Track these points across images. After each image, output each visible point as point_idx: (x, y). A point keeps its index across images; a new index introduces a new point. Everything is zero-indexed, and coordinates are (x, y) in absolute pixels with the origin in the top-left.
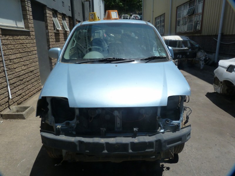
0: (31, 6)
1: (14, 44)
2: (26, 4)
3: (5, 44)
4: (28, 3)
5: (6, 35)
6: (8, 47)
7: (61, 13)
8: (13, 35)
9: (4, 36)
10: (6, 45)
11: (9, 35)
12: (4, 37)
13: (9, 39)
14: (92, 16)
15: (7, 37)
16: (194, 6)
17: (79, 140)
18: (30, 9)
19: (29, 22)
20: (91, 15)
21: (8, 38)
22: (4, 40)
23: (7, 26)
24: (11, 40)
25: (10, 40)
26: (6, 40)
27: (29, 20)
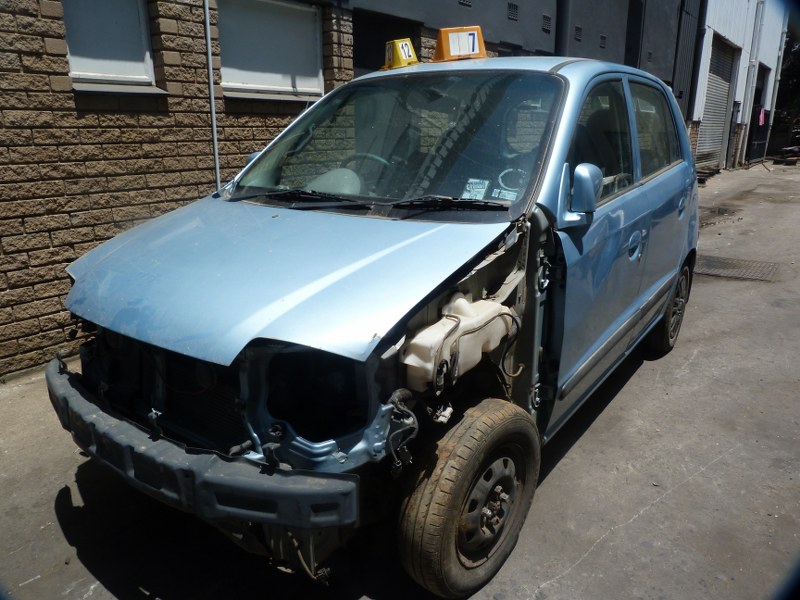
0: (353, 29)
1: (264, 137)
2: (332, 25)
3: (231, 138)
4: (342, 22)
5: (238, 115)
6: (243, 146)
7: (498, 42)
8: (264, 115)
9: (231, 117)
10: (235, 140)
11: (251, 114)
12: (232, 120)
13: (250, 124)
15: (242, 120)
18: (348, 39)
19: (337, 77)
21: (247, 122)
22: (232, 126)
23: (258, 92)
24: (257, 127)
25: (252, 127)
26: (239, 126)
27: (336, 70)
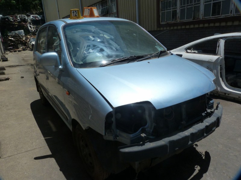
14: (75, 13)
16: (107, 6)
17: (169, 140)
20: (73, 12)
